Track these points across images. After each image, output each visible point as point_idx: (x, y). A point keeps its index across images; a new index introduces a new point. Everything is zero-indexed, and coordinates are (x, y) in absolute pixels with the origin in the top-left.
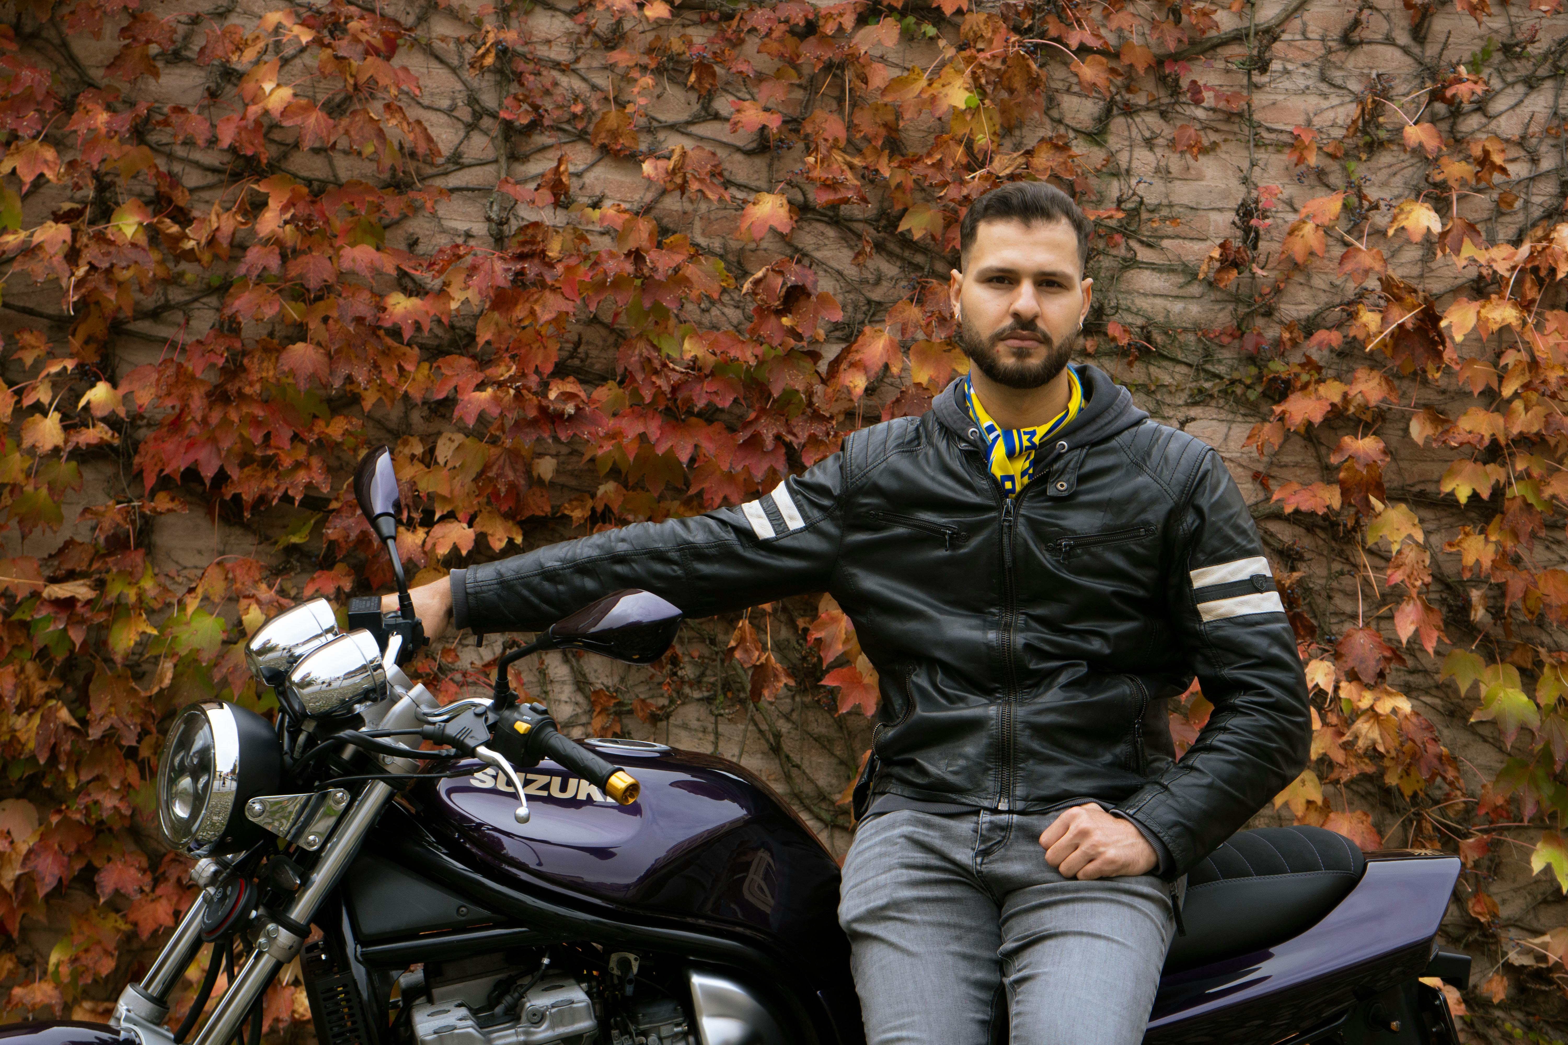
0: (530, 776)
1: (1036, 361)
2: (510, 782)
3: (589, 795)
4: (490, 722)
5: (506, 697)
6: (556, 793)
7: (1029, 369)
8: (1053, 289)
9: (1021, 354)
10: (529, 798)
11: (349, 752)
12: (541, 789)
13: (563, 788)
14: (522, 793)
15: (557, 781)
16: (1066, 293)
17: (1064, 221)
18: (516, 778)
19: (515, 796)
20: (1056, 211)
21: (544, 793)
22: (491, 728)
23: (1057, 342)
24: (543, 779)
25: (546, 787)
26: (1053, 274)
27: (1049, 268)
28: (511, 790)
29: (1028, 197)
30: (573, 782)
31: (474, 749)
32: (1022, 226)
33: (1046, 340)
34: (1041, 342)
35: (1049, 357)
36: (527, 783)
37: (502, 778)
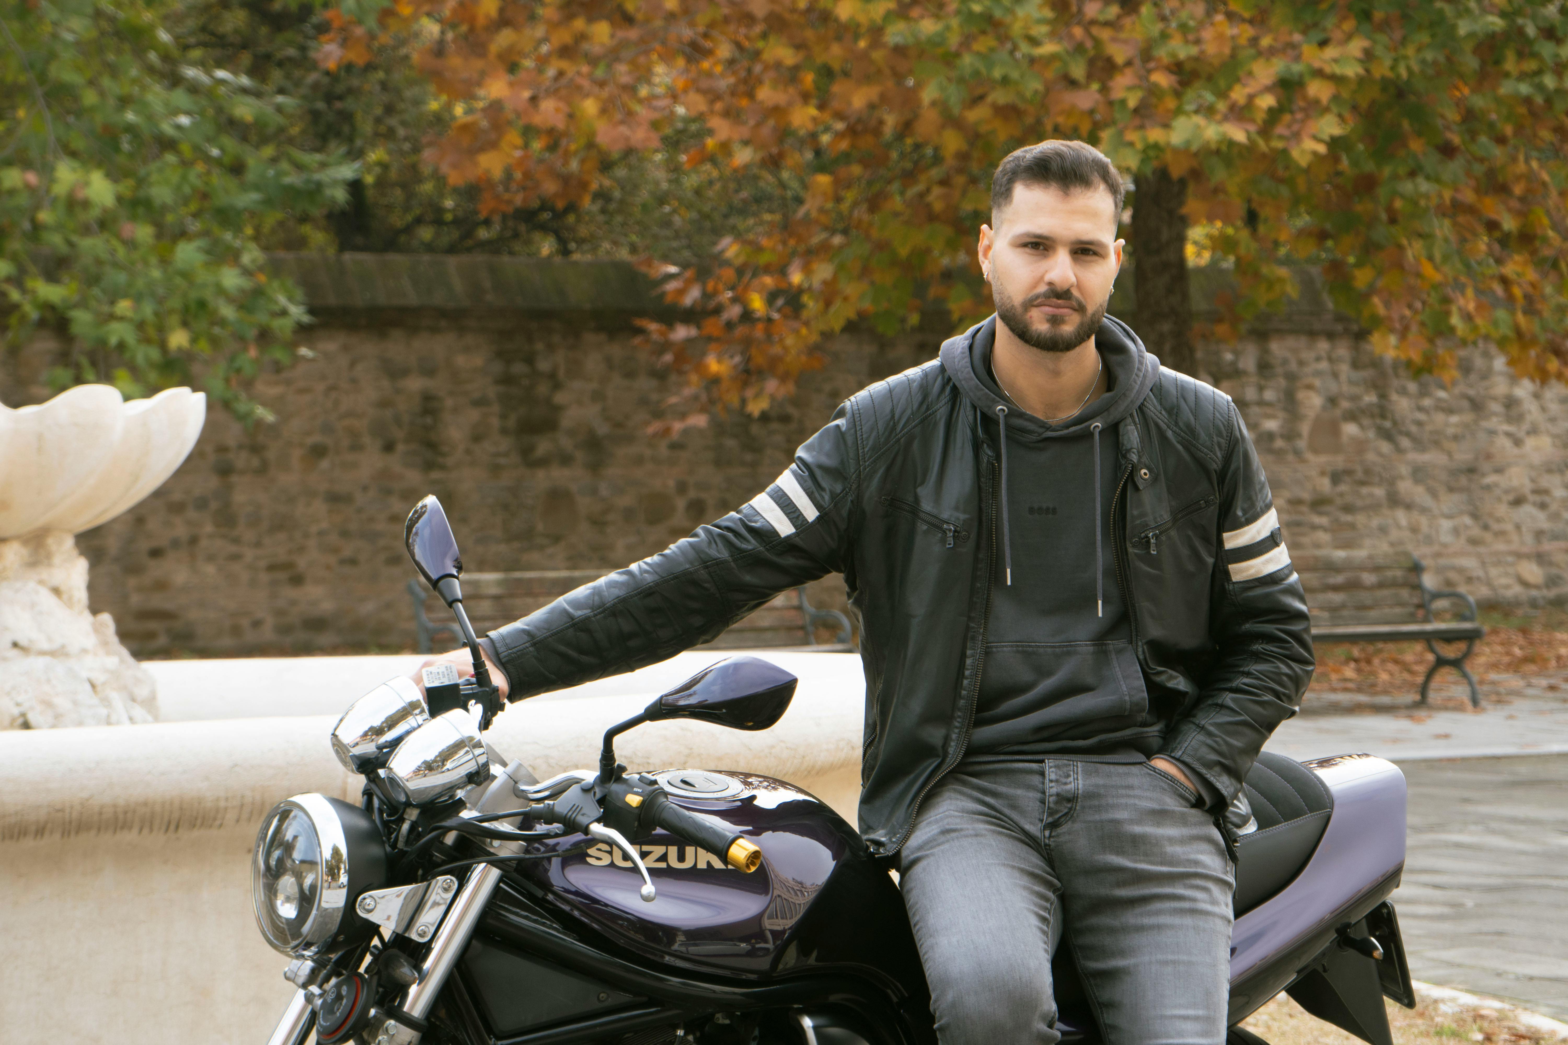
0: (645, 848)
1: (1068, 328)
2: (626, 857)
3: (708, 863)
4: (598, 796)
5: (612, 769)
6: (674, 863)
7: (1062, 336)
8: (1089, 258)
9: (1055, 321)
10: (652, 871)
11: (450, 839)
12: (658, 860)
13: (681, 858)
14: (642, 865)
15: (673, 851)
16: (1100, 261)
17: (1102, 187)
18: (633, 851)
19: (635, 870)
20: (1096, 178)
21: (663, 865)
22: (601, 802)
23: (1091, 309)
24: (659, 850)
25: (664, 858)
26: (1090, 243)
27: (1086, 237)
28: (629, 864)
29: (1068, 164)
30: (690, 851)
31: (587, 827)
32: (1061, 193)
33: (1080, 308)
34: (1075, 310)
35: (1082, 324)
36: (644, 855)
37: (617, 854)
